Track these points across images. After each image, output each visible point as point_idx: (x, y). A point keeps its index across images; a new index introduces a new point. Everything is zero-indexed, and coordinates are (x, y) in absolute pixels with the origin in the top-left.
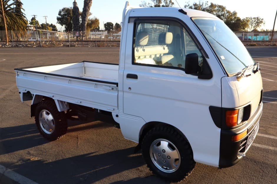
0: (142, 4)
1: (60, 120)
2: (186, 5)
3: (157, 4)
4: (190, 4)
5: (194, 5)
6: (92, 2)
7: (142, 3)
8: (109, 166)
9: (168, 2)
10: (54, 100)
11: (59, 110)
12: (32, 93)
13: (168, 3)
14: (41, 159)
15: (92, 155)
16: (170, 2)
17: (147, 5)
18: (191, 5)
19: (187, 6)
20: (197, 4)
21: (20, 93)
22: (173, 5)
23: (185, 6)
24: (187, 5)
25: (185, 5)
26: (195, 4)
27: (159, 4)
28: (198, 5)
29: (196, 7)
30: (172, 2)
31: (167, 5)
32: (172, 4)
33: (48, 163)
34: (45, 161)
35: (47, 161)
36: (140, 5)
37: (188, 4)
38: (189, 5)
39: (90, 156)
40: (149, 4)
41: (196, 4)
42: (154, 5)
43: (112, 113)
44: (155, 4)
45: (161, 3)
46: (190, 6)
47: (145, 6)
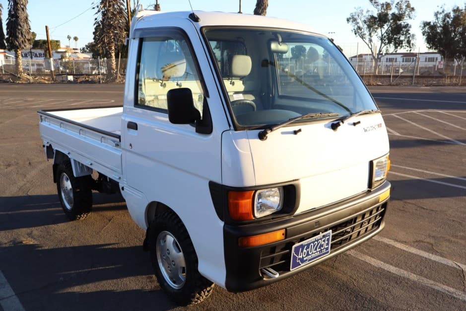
0: (355, 13)
1: (78, 190)
2: (438, 12)
3: (383, 11)
4: (445, 9)
5: (454, 11)
6: (266, 12)
7: (355, 11)
8: (113, 267)
9: (404, 7)
10: (70, 159)
11: (75, 175)
12: (53, 147)
13: (404, 10)
14: (39, 243)
15: (107, 247)
16: (408, 6)
17: (365, 13)
18: (449, 12)
19: (441, 13)
20: (460, 8)
21: (44, 146)
22: (413, 12)
23: (435, 13)
24: (441, 11)
25: (436, 11)
26: (455, 8)
27: (386, 11)
28: (462, 10)
29: (457, 13)
30: (412, 6)
31: (401, 12)
32: (410, 11)
33: (42, 250)
34: (38, 247)
35: (41, 247)
36: (352, 14)
37: (442, 9)
38: (443, 12)
39: (105, 247)
40: (368, 11)
41: (458, 8)
42: (377, 12)
43: (119, 184)
44: (380, 12)
45: (390, 9)
46: (445, 12)
47: (360, 15)
